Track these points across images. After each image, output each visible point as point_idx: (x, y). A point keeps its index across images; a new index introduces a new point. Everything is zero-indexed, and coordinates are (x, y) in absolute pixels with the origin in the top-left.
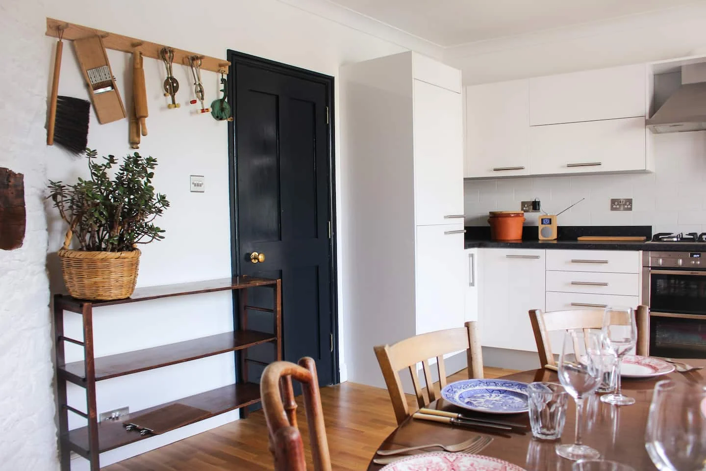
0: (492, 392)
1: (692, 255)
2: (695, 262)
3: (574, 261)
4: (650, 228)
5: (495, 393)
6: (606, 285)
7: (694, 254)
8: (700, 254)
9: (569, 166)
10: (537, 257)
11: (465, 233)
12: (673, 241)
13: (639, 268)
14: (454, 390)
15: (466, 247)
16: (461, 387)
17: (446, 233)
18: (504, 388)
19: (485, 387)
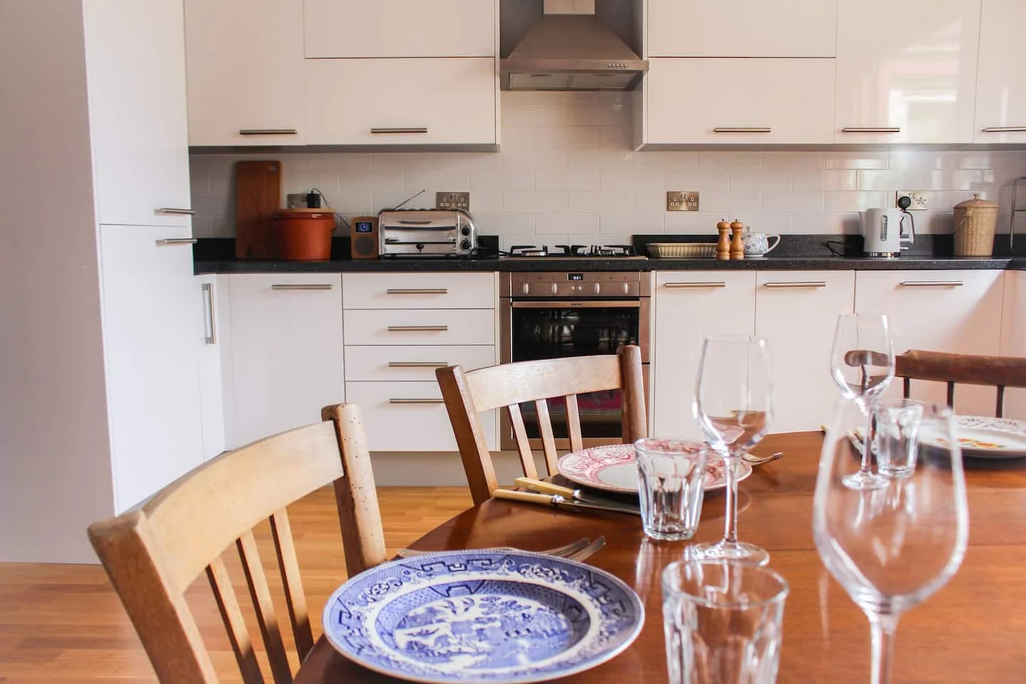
0: (448, 591)
1: (571, 277)
2: (575, 287)
3: (391, 292)
4: (496, 239)
5: (457, 594)
6: (444, 329)
7: (574, 275)
8: (581, 276)
9: (375, 131)
10: (327, 287)
11: (194, 245)
12: (540, 256)
13: (493, 299)
14: (353, 609)
15: (197, 271)
16: (365, 597)
17: (159, 243)
18: (475, 576)
19: (426, 583)
